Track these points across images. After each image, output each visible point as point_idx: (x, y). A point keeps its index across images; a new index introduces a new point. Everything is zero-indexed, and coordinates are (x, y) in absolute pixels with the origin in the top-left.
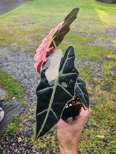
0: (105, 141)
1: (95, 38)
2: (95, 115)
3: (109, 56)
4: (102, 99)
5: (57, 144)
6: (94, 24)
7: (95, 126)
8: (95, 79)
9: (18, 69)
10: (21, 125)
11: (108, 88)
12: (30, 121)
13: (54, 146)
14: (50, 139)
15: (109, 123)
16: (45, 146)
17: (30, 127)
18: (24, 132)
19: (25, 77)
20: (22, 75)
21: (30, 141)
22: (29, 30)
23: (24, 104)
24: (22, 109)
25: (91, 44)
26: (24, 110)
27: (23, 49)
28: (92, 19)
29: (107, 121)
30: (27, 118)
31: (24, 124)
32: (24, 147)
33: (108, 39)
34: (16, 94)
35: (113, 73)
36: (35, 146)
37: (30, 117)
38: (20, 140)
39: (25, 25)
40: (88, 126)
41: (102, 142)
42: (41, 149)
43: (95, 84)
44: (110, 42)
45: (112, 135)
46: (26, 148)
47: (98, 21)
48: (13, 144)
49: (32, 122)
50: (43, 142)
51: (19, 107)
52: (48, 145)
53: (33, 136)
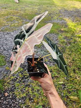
0: (63, 85)
1: (52, 17)
2: (56, 69)
3: (62, 29)
5: (33, 93)
6: (51, 7)
7: (57, 77)
10: (6, 84)
13: (31, 94)
14: (28, 90)
16: (25, 95)
17: (12, 84)
18: (9, 89)
19: (5, 50)
21: (14, 94)
23: (6, 69)
24: (6, 72)
26: (7, 74)
30: (10, 78)
31: (8, 83)
32: (10, 99)
33: (61, 17)
36: (18, 97)
37: (12, 78)
38: (6, 94)
42: (23, 98)
44: (62, 19)
45: (67, 80)
46: (12, 99)
47: (53, 4)
48: (2, 98)
49: (14, 80)
50: (23, 93)
51: (3, 72)
52: (27, 94)
53: (16, 90)
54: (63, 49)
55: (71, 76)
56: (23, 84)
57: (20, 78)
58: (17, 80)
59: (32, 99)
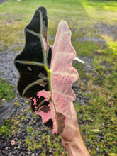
0: (100, 134)
1: (84, 34)
2: (89, 110)
3: (99, 51)
4: (95, 94)
5: (52, 143)
6: (82, 19)
7: (90, 121)
8: (87, 74)
9: (6, 68)
10: (13, 127)
11: (99, 82)
12: (23, 122)
13: (50, 145)
14: (45, 139)
15: (103, 117)
16: (40, 146)
17: (23, 128)
18: (17, 134)
19: (14, 77)
20: (11, 75)
21: (24, 143)
22: (15, 27)
23: (15, 105)
24: (14, 110)
25: (81, 40)
26: (16, 112)
27: (10, 48)
28: (81, 15)
29: (100, 114)
30: (19, 119)
31: (16, 126)
32: (19, 150)
33: (97, 34)
34: (5, 95)
35: (103, 67)
36: (30, 148)
37: (23, 118)
38: (13, 143)
39: (10, 22)
40: (83, 122)
41: (97, 136)
42: (37, 150)
43: (87, 79)
44: (99, 37)
45: (106, 128)
46: (20, 150)
48: (7, 148)
49: (26, 122)
50: (38, 142)
51: (10, 109)
52: (43, 145)
53: (27, 138)
54: (100, 79)
55: (111, 122)
56: (38, 128)
57: (34, 119)
58: (30, 123)
59: (51, 153)
